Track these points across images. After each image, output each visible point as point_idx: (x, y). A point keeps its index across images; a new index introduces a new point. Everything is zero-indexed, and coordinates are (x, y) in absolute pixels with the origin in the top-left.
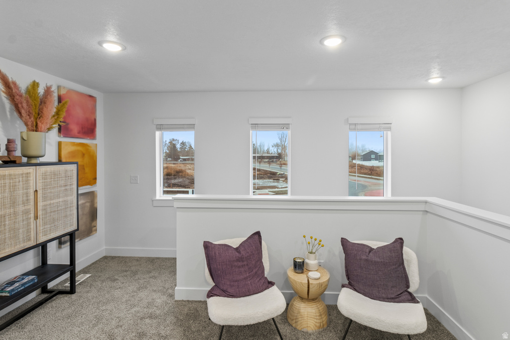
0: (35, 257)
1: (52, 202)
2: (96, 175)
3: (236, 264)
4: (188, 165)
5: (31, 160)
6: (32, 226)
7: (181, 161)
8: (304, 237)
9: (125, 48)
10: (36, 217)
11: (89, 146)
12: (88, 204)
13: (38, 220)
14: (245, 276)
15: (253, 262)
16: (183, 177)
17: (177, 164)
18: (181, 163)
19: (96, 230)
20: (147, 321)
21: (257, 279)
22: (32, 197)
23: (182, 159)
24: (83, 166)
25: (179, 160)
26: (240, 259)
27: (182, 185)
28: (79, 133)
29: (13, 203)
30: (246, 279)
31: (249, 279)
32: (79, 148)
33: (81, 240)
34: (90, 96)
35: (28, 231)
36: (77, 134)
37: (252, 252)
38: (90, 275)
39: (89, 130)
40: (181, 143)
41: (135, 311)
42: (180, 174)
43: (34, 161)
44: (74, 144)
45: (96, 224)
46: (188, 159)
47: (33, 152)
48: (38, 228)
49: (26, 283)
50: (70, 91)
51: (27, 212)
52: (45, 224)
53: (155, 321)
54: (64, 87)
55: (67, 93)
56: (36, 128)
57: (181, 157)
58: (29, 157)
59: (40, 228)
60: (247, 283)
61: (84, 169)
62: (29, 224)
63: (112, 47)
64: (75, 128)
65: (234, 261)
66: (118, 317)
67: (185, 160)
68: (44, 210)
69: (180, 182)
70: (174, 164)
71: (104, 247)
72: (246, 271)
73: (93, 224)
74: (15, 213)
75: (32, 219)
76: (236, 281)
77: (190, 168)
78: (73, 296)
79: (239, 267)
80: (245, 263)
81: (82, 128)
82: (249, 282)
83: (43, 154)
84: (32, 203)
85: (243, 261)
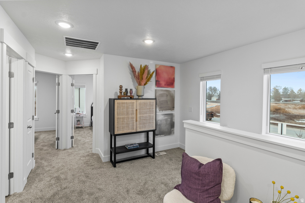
0: (145, 138)
1: (143, 115)
2: (174, 106)
3: (194, 175)
4: (288, 105)
5: (140, 97)
6: (135, 124)
7: (283, 102)
8: (274, 183)
9: (154, 41)
10: (136, 121)
11: (170, 91)
12: (169, 120)
13: (137, 122)
14: (197, 187)
15: (207, 181)
16: (280, 113)
17: (279, 103)
18: (282, 103)
19: (174, 133)
20: (163, 186)
21: (206, 195)
22: (135, 112)
23: (284, 100)
24: (167, 101)
25: (281, 101)
26: (198, 174)
27: (279, 119)
28: (165, 85)
29: (128, 114)
30: (197, 189)
31: (199, 191)
32: (165, 92)
33: (165, 136)
34: (171, 67)
35: (133, 125)
36: (164, 86)
37: (209, 172)
38: (166, 153)
39: (171, 83)
40: (284, 89)
41: (163, 178)
42: (279, 111)
43: (140, 98)
44: (162, 90)
45: (174, 130)
46: (290, 101)
47: (139, 94)
48: (137, 125)
49: (134, 146)
50: (161, 66)
51: (133, 118)
52: (140, 124)
53: (165, 188)
54: (158, 65)
55: (159, 67)
56: (140, 84)
57: (283, 99)
58: (139, 96)
59: (138, 126)
60: (197, 193)
61: (167, 102)
62: (133, 123)
63: (149, 42)
64: (163, 83)
65: (193, 172)
66: (155, 177)
67: (286, 101)
68: (140, 118)
69: (277, 117)
70: (276, 103)
71: (179, 143)
72: (199, 184)
73: (172, 130)
74: (128, 118)
75: (135, 121)
76: (190, 187)
77: (290, 107)
78: (153, 159)
79: (195, 179)
80: (201, 178)
81: (167, 83)
82: (199, 194)
83: (142, 95)
84: (135, 114)
85: (199, 176)
